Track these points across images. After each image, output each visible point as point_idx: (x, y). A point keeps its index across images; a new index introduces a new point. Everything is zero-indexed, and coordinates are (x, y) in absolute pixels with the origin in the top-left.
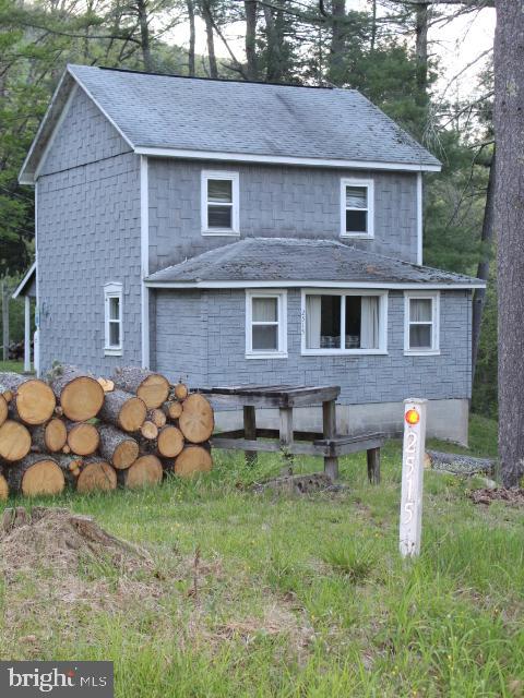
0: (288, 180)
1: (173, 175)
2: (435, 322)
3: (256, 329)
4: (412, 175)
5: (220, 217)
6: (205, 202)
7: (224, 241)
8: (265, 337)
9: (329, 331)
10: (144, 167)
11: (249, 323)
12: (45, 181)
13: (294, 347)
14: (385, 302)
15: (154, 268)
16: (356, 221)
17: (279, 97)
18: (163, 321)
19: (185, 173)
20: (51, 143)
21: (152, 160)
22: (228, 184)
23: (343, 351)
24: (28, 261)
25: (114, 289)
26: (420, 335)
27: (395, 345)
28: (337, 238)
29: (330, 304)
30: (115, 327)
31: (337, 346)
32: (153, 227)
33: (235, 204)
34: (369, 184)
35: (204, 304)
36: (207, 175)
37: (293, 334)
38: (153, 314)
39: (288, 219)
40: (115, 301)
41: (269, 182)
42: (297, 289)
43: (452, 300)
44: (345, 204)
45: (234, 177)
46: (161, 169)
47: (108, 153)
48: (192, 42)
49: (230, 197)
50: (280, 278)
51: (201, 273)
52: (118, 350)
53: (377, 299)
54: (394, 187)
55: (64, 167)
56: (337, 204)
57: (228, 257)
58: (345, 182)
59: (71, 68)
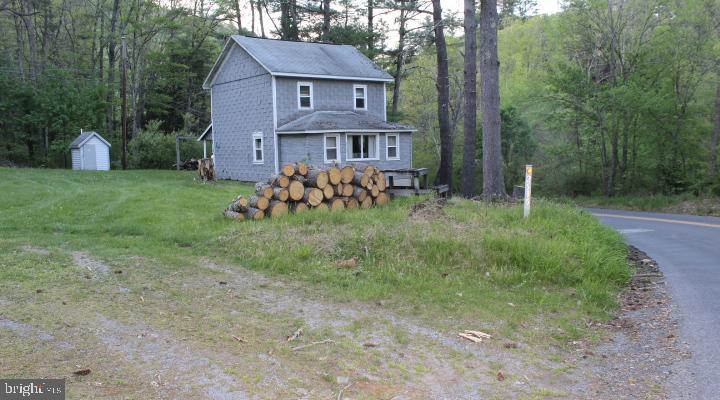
0: (333, 85)
1: (286, 83)
2: (398, 146)
3: (328, 151)
4: (381, 83)
5: (305, 102)
6: (299, 96)
7: (307, 113)
8: (332, 154)
9: (356, 150)
10: (274, 81)
11: (325, 148)
12: (217, 87)
13: (343, 159)
14: (378, 138)
15: (279, 125)
16: (360, 103)
17: (321, 49)
18: (285, 149)
19: (290, 83)
20: (220, 69)
21: (277, 77)
22: (308, 88)
23: (362, 159)
24: (209, 122)
25: (259, 135)
26: (392, 152)
27: (382, 156)
28: (352, 110)
29: (356, 139)
30: (259, 153)
31: (359, 157)
32: (278, 107)
33: (311, 96)
34: (364, 87)
35: (308, 140)
36: (300, 84)
37: (343, 152)
38: (280, 145)
39: (333, 103)
40: (259, 141)
41: (324, 85)
42: (344, 133)
43: (403, 137)
44: (356, 96)
45: (310, 85)
46: (281, 82)
47: (253, 74)
48: (253, 27)
49: (309, 93)
50: (338, 128)
51: (307, 126)
52: (262, 162)
53: (374, 136)
54: (374, 88)
55: (228, 80)
56: (352, 95)
57: (313, 119)
58: (356, 86)
59: (232, 37)
